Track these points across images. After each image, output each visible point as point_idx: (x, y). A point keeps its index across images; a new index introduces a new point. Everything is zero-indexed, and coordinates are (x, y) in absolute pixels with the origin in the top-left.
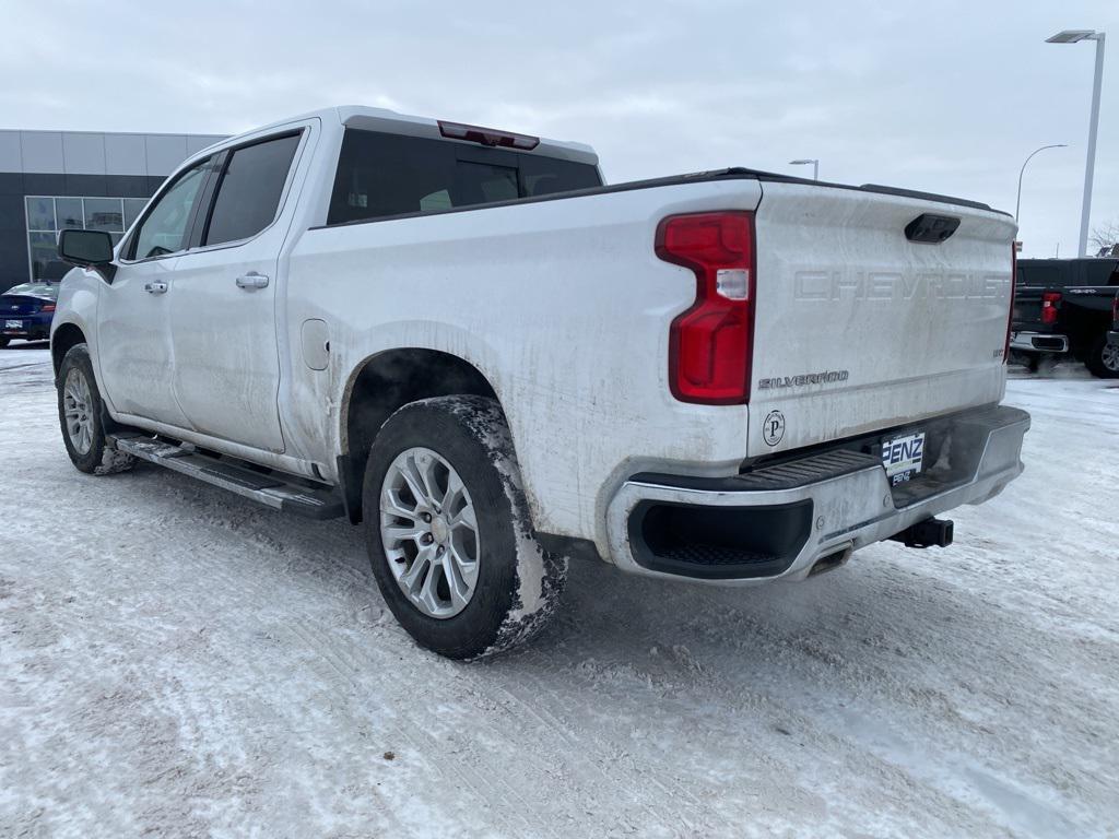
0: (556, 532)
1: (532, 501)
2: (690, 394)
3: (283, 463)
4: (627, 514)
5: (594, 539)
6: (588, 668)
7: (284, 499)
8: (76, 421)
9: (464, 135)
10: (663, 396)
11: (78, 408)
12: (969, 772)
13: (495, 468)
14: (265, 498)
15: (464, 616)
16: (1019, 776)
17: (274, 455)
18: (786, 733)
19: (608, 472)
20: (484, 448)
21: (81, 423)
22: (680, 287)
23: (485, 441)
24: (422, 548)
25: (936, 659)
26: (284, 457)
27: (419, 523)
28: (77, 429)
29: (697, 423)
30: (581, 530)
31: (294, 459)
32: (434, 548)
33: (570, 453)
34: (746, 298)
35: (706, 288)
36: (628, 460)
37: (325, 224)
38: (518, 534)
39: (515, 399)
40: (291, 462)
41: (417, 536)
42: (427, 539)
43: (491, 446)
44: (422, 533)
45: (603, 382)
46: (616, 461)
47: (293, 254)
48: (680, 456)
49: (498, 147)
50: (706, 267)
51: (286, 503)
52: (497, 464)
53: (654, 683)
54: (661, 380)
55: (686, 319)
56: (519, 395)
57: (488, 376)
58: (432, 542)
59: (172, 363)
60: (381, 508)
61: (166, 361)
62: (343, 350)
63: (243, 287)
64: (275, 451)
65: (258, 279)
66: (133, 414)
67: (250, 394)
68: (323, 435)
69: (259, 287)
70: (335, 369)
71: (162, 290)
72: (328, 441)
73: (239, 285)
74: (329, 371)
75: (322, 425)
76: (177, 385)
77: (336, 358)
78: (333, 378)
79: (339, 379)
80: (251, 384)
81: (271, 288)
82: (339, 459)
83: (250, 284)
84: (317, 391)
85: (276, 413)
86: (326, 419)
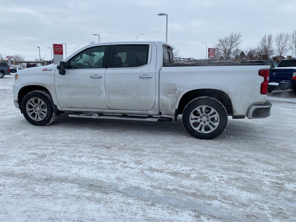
0: (238, 115)
1: (234, 110)
4: (253, 110)
5: (245, 115)
8: (32, 112)
10: (259, 94)
14: (150, 120)
19: (250, 105)
26: (149, 112)
31: (153, 112)
33: (243, 103)
35: (265, 79)
36: (253, 103)
44: (200, 120)
47: (160, 72)
50: (266, 77)
51: (158, 120)
55: (263, 83)
56: (234, 95)
58: (202, 121)
59: (104, 94)
60: (190, 117)
61: (100, 94)
62: (182, 90)
63: (141, 78)
64: (145, 111)
65: (150, 76)
66: (70, 108)
67: (144, 99)
68: (170, 106)
69: (149, 78)
70: (179, 93)
71: (101, 77)
72: (173, 107)
73: (140, 77)
74: (176, 94)
75: (171, 104)
76: (107, 99)
77: (179, 91)
78: (178, 95)
79: (180, 95)
80: (144, 97)
81: (154, 78)
82: (176, 110)
83: (146, 77)
84: (170, 97)
85: (154, 103)
86: (173, 103)
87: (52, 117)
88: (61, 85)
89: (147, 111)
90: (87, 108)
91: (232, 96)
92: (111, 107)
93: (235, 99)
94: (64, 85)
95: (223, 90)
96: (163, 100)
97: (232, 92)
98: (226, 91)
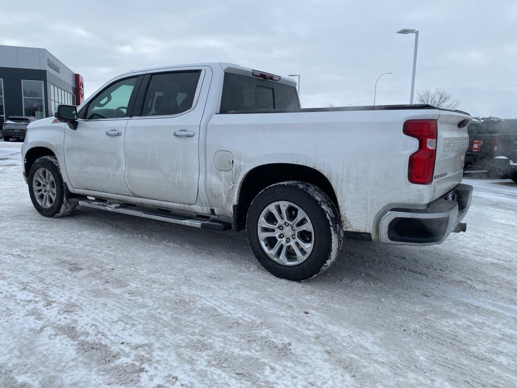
0: (354, 231)
1: (344, 219)
2: (416, 181)
3: (192, 209)
4: (389, 223)
5: (371, 232)
6: (346, 281)
7: (202, 224)
8: (41, 193)
9: (259, 75)
10: (406, 182)
11: (42, 186)
12: (489, 303)
13: (322, 208)
14: (189, 223)
15: (305, 264)
16: (504, 303)
17: (187, 206)
18: (428, 297)
19: (380, 208)
20: (317, 201)
21: (44, 194)
22: (412, 145)
23: (316, 198)
24: (279, 240)
25: (454, 271)
26: (193, 206)
27: (277, 230)
28: (42, 197)
29: (419, 191)
30: (366, 229)
31: (200, 207)
32: (284, 239)
33: (364, 202)
34: (434, 148)
35: (422, 145)
36: (389, 204)
37: (219, 112)
38: (333, 232)
39: (339, 183)
40: (198, 209)
41: (277, 236)
42: (281, 236)
43: (319, 200)
44: (279, 234)
45: (380, 177)
46: (384, 205)
47: (208, 124)
48: (411, 202)
49: (269, 80)
50: (423, 138)
51: (202, 225)
52: (323, 207)
53: (374, 284)
54: (405, 176)
55: (416, 155)
56: (341, 181)
57: (325, 174)
58: (283, 237)
59: (123, 167)
60: (259, 225)
61: (118, 166)
62: (242, 163)
63: (177, 136)
64: (187, 204)
65: (189, 133)
66: (85, 189)
67: (180, 180)
68: (224, 197)
69: (189, 136)
70: (237, 171)
71: (118, 135)
72: (229, 199)
73: (175, 135)
74: (232, 171)
75: (225, 192)
76: (127, 176)
77: (238, 167)
78: (235, 175)
79: (239, 175)
80: (181, 176)
81: (196, 137)
82: (234, 206)
83: (183, 135)
84: (223, 179)
85: (197, 188)
86: (229, 191)
87: (63, 203)
88: (72, 147)
89: (190, 204)
90: (106, 192)
91: (337, 183)
92: (136, 192)
93: (343, 191)
94: (74, 147)
95: (318, 169)
96: (212, 184)
97: (338, 174)
98: (324, 171)
